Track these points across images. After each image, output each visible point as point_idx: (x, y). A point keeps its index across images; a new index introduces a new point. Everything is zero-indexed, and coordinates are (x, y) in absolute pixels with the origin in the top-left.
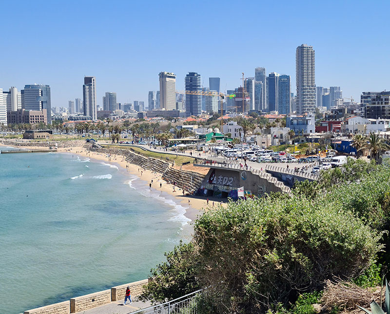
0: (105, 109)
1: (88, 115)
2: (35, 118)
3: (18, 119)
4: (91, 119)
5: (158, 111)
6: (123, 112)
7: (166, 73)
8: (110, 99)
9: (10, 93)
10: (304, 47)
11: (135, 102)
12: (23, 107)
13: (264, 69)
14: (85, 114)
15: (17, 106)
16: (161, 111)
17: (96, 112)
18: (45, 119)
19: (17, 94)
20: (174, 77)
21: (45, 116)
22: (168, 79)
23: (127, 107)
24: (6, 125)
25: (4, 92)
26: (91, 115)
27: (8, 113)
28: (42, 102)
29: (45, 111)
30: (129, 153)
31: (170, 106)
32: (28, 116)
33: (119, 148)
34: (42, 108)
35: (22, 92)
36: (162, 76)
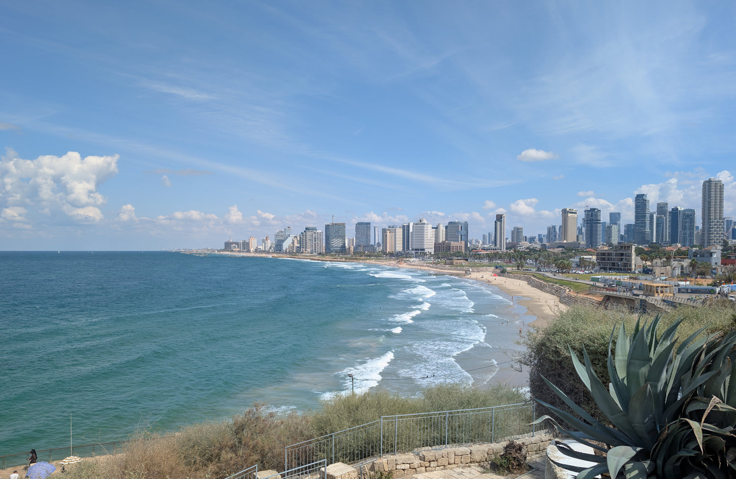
0: (512, 240)
1: (498, 246)
2: (455, 248)
3: (442, 249)
4: (501, 250)
5: (560, 243)
6: (528, 243)
7: (568, 210)
8: (517, 232)
9: (437, 228)
10: (711, 181)
11: (539, 235)
12: (446, 239)
13: (667, 204)
14: (495, 246)
15: (442, 238)
16: (562, 243)
17: (505, 244)
18: (463, 249)
19: (442, 229)
20: (576, 213)
21: (463, 246)
22: (569, 215)
23: (532, 240)
24: (433, 253)
25: (432, 228)
26: (501, 246)
27: (435, 244)
28: (461, 235)
29: (463, 242)
30: (531, 278)
31: (571, 238)
32: (450, 247)
33: (522, 274)
34: (461, 240)
35: (446, 227)
36: (565, 212)
